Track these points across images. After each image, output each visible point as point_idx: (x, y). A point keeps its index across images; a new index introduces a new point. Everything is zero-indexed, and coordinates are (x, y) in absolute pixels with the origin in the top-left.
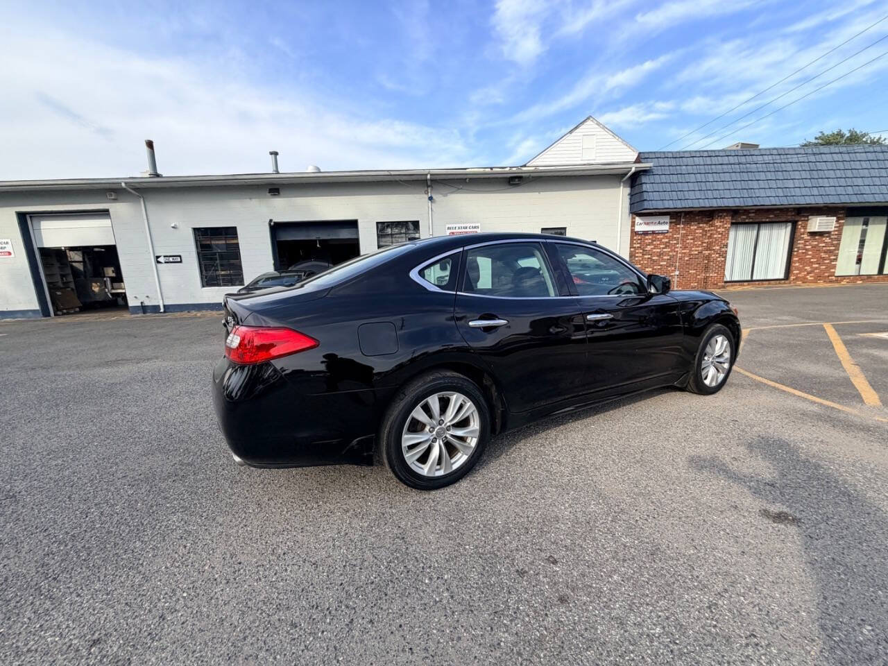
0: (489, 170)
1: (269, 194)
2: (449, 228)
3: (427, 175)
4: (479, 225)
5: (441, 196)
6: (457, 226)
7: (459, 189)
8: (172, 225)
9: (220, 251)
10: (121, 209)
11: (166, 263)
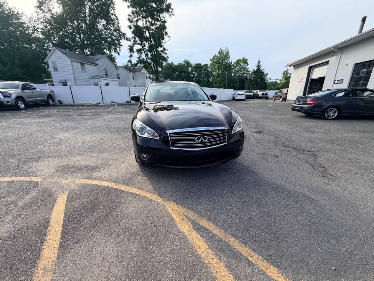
8: (346, 64)
9: (362, 76)
10: (333, 60)
11: (337, 83)
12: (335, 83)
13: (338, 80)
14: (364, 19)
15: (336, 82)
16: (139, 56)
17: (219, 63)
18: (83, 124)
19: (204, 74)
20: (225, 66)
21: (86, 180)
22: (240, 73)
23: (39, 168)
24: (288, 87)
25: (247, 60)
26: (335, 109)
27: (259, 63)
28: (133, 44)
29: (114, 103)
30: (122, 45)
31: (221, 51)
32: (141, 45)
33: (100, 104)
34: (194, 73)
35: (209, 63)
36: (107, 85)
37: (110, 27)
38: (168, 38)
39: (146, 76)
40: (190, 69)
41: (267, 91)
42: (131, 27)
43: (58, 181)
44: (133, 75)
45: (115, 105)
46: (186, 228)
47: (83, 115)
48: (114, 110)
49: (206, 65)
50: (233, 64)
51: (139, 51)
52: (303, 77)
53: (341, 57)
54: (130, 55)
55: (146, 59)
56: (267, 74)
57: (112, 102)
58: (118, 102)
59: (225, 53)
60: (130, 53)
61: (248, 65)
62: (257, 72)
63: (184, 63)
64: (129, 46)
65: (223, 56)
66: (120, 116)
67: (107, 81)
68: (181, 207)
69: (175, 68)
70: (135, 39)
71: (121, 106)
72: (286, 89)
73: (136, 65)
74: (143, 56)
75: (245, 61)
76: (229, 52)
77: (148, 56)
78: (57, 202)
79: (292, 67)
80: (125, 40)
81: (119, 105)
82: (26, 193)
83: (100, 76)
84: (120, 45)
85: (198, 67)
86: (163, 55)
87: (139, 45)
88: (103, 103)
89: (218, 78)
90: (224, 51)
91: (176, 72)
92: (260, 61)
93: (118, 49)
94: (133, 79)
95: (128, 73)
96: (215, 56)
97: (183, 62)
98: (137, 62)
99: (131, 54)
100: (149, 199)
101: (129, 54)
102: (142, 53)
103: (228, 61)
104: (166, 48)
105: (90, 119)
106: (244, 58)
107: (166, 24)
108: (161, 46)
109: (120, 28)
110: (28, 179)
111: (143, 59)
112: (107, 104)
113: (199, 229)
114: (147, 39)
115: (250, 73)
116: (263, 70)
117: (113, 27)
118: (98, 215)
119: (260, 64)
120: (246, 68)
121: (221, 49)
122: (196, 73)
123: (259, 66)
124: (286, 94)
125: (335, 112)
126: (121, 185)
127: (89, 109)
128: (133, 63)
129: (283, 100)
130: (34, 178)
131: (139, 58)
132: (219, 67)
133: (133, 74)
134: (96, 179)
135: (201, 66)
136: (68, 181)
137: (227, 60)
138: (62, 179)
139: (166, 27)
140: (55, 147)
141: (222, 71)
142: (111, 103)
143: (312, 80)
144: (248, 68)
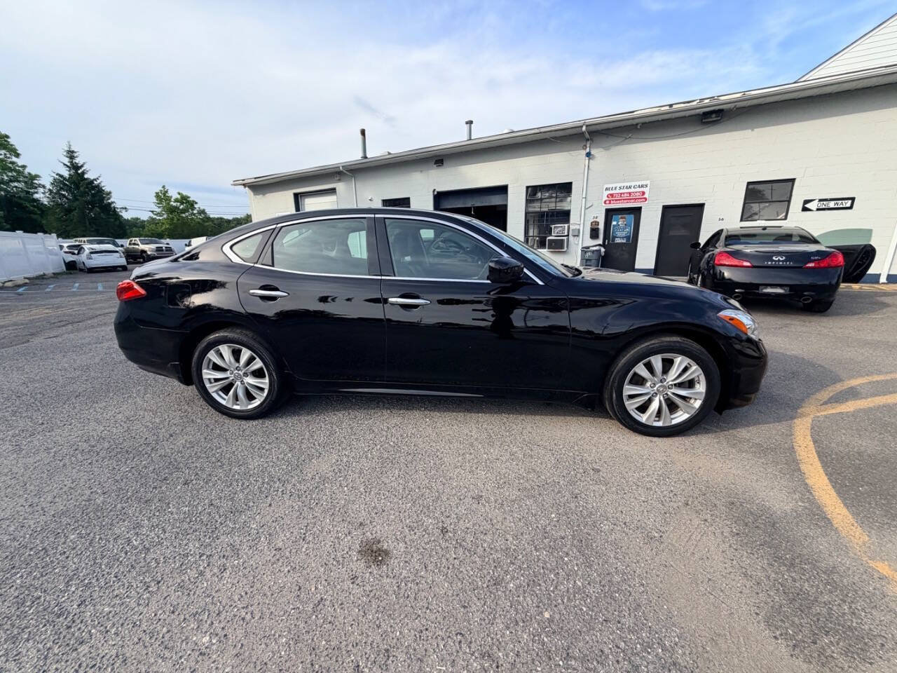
0: (668, 108)
1: (435, 166)
2: (607, 189)
3: (582, 127)
4: (648, 182)
5: (602, 150)
6: (618, 185)
7: (626, 139)
8: (369, 198)
14: (363, 132)
27: (72, 157)
53: (357, 186)
61: (16, 156)
62: (77, 187)
79: (249, 188)
92: (73, 152)
116: (95, 180)
120: (13, 163)
123: (75, 167)
144: (24, 167)
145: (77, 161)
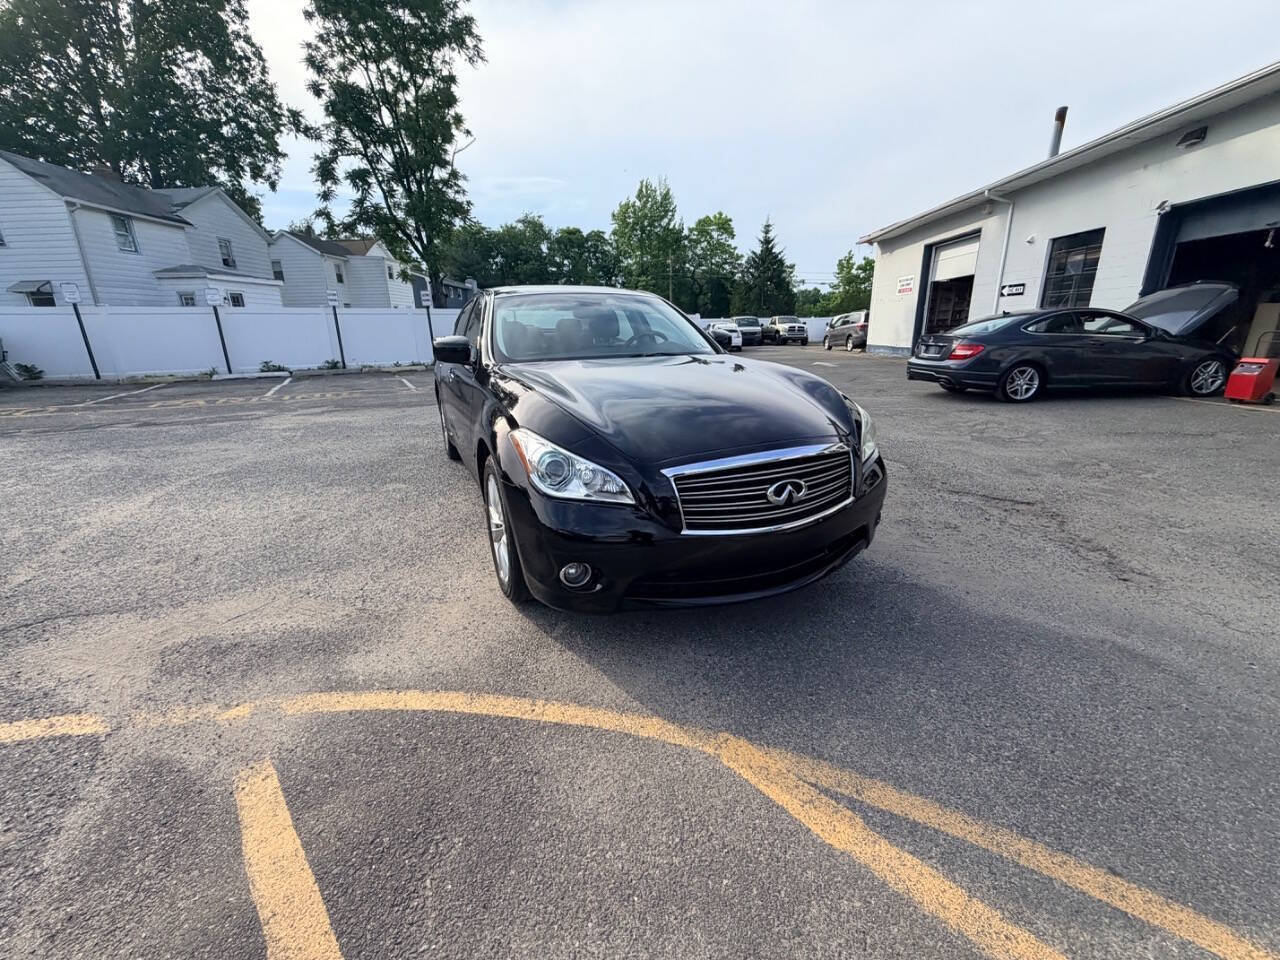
1: (1184, 146)
8: (1028, 239)
9: (1073, 273)
10: (991, 225)
11: (1009, 295)
12: (1002, 295)
13: (1011, 286)
14: (1061, 115)
15: (1005, 291)
16: (358, 195)
17: (643, 231)
18: (181, 459)
19: (594, 263)
20: (662, 239)
21: (325, 697)
22: (712, 264)
23: (67, 670)
24: (868, 307)
25: (730, 220)
26: (1030, 371)
27: (767, 232)
28: (334, 152)
29: (275, 371)
30: (284, 151)
31: (644, 190)
32: (365, 155)
33: (215, 377)
34: (558, 259)
35: (608, 228)
36: (237, 300)
37: (231, 85)
38: (464, 135)
39: (390, 268)
40: (544, 248)
41: (802, 320)
42: (323, 90)
43: (192, 717)
44: (338, 267)
45: (282, 379)
46: (842, 834)
47: (157, 421)
48: (287, 397)
49: (598, 236)
50: (686, 232)
51: (358, 178)
52: (910, 277)
53: (1014, 219)
54: (324, 192)
55: (389, 208)
56: (792, 267)
57: (267, 367)
58: (293, 367)
59: (659, 198)
60: (323, 184)
61: (733, 238)
62: (764, 262)
63: (520, 226)
64: (317, 157)
65: (652, 206)
66: (325, 419)
67: (236, 289)
68: (775, 753)
69: (493, 243)
70: (338, 132)
71: (307, 382)
72: (863, 314)
73: (349, 227)
74: (376, 196)
75: (725, 226)
76: (671, 193)
77: (393, 196)
78: (245, 816)
79: (875, 244)
80: (301, 136)
81: (299, 377)
82: (54, 800)
83: (205, 268)
84: (278, 154)
85: (571, 241)
86: (451, 193)
87: (355, 154)
88: (230, 371)
89: (643, 278)
90: (655, 191)
91: (494, 258)
92: (768, 226)
93: (269, 169)
94: (340, 279)
95: (319, 257)
96: (627, 205)
97: (519, 221)
98: (351, 216)
99: (323, 189)
100: (636, 739)
101: (319, 188)
102: (369, 185)
103: (669, 224)
104: (461, 171)
105: (202, 437)
106: (721, 214)
107: (454, 88)
108: (443, 164)
109: (271, 89)
110: (29, 729)
111: (377, 207)
112: (246, 375)
113: (888, 826)
114: (387, 137)
115: (743, 261)
116: (780, 253)
117: (244, 83)
118: (468, 845)
119: (771, 235)
120: (729, 246)
121: (644, 183)
122: (566, 262)
123: (767, 242)
124: (864, 328)
125: (1031, 379)
126: (491, 699)
127: (173, 397)
128: (337, 222)
129: (855, 347)
130: (62, 719)
131: (360, 202)
132: (641, 240)
133: (339, 260)
134: (368, 686)
135: (582, 236)
136: (244, 710)
137: (666, 220)
138: (212, 708)
139: (454, 97)
140: (97, 564)
141: (654, 256)
142: (262, 371)
143: (937, 285)
144: (735, 248)
145: (769, 235)
